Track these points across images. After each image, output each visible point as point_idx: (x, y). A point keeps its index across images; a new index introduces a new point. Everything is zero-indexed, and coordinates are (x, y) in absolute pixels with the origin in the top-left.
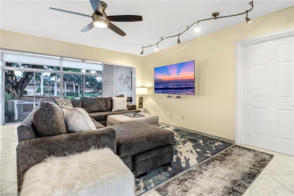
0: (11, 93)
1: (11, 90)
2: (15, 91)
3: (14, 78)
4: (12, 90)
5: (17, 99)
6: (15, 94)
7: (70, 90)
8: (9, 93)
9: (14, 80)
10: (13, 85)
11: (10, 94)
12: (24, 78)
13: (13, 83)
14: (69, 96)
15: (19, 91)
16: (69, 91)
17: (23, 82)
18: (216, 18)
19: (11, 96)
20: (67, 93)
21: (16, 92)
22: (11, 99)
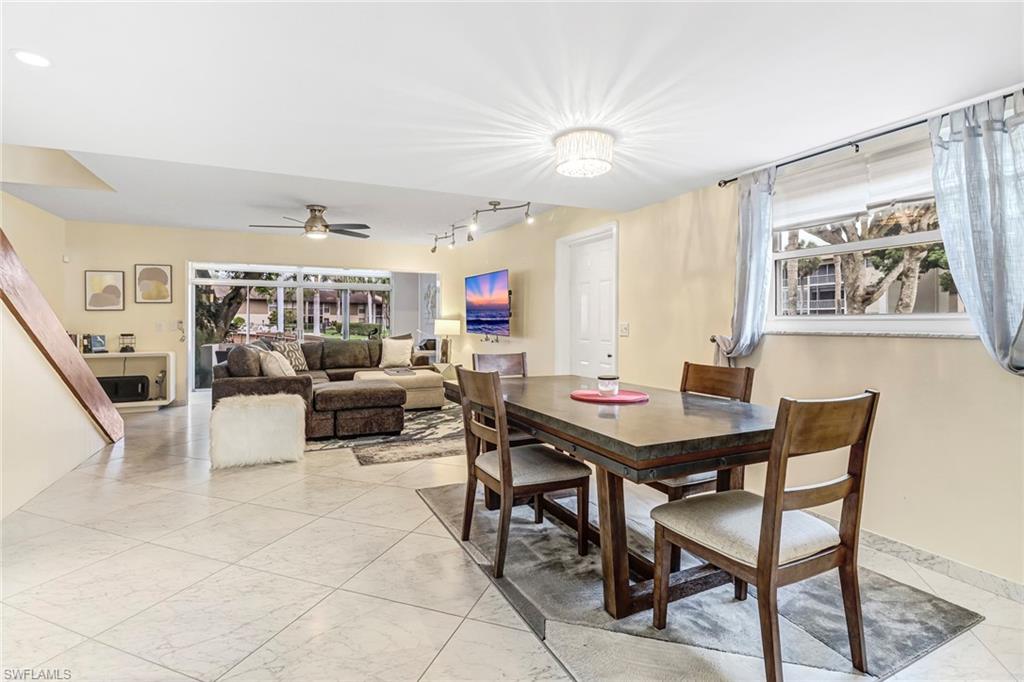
0: (207, 327)
1: (206, 321)
2: (213, 325)
3: (212, 296)
4: (209, 322)
5: (217, 343)
6: (213, 331)
7: (361, 316)
8: (201, 329)
9: (212, 301)
10: (209, 311)
11: (205, 331)
12: (232, 295)
13: (210, 306)
14: (354, 334)
15: (222, 324)
16: (356, 320)
17: (230, 305)
18: (495, 210)
19: (206, 335)
20: (352, 326)
21: (217, 327)
22: (208, 342)
